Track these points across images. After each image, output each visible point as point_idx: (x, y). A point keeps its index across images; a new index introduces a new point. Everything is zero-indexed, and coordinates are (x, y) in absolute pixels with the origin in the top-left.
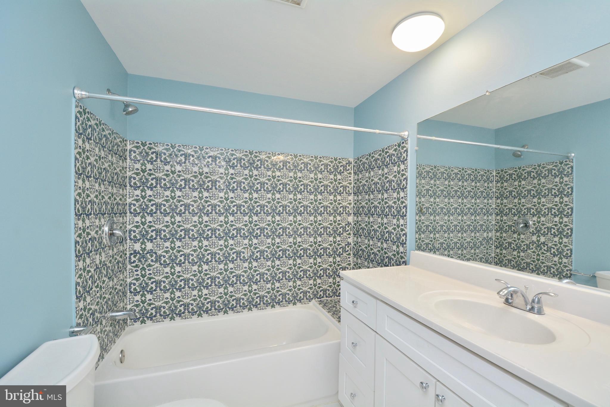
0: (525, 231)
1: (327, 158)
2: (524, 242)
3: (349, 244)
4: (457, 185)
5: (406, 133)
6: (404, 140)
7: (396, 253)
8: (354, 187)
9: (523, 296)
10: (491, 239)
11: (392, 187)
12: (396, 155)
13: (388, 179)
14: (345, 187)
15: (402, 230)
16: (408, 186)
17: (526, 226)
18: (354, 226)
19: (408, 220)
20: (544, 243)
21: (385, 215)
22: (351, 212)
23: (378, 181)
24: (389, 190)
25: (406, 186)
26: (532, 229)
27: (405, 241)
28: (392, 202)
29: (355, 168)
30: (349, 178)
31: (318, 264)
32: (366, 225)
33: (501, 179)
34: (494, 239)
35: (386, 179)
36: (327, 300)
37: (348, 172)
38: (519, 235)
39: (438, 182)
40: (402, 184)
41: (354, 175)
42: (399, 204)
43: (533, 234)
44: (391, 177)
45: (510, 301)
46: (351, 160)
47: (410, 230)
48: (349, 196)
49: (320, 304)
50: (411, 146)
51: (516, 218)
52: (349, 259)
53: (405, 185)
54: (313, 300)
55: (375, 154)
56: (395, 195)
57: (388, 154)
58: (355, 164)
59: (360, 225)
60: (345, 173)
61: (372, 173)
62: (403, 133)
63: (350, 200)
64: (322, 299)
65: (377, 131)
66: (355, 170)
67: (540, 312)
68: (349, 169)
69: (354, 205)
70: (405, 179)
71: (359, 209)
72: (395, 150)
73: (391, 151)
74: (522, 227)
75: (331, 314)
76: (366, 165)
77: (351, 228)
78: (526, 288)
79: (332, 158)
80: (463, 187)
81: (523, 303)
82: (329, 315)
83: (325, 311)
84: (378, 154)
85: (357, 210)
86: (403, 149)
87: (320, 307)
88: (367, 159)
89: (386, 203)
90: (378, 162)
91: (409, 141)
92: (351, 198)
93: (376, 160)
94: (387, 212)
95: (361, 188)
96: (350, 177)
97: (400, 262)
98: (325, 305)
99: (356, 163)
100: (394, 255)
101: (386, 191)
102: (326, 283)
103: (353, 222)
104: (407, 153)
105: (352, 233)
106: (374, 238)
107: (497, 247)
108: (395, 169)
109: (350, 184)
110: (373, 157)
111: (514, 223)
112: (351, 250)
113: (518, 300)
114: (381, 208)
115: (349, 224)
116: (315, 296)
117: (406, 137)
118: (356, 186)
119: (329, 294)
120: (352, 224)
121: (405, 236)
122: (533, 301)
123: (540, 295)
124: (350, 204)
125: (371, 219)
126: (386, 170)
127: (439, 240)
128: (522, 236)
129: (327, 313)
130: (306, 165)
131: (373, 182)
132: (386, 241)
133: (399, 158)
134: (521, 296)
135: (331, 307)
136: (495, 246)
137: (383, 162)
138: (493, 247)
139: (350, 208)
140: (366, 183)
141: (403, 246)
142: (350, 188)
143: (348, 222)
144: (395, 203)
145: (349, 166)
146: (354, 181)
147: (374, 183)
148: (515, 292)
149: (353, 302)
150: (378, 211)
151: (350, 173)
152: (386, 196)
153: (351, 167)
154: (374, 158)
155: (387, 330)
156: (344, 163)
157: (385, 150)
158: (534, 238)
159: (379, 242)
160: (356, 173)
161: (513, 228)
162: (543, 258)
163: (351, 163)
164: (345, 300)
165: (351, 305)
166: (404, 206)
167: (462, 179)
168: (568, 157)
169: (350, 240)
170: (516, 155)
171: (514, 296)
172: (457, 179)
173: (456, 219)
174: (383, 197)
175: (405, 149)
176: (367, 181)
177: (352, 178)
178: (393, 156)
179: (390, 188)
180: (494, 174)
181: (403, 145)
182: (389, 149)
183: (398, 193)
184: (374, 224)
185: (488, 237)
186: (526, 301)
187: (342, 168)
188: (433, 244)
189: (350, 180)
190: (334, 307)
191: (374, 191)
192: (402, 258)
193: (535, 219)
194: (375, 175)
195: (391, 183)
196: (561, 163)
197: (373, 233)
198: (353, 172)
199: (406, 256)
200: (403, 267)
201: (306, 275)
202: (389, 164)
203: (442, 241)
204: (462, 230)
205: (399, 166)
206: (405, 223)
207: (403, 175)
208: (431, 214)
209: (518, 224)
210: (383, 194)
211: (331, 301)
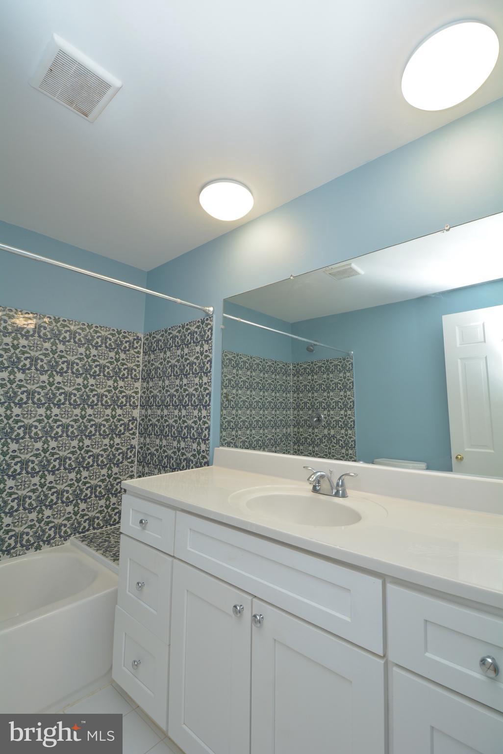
0: (318, 425)
1: (107, 329)
2: (318, 436)
3: (133, 448)
4: (258, 376)
5: (211, 309)
6: (209, 317)
7: (196, 452)
8: (143, 370)
9: (329, 480)
10: (290, 435)
11: (194, 370)
12: (198, 333)
13: (188, 361)
14: (130, 370)
15: (205, 423)
16: (213, 370)
17: (319, 420)
18: (141, 422)
19: (212, 410)
20: (333, 436)
21: (184, 406)
22: (138, 403)
23: (176, 363)
24: (189, 374)
25: (210, 370)
26: (324, 423)
27: (207, 436)
28: (193, 388)
29: (145, 347)
30: (137, 359)
31: (83, 480)
32: (158, 421)
33: (297, 373)
34: (292, 434)
35: (186, 361)
36: (95, 534)
37: (136, 350)
38: (313, 429)
39: (240, 372)
40: (206, 368)
41: (143, 355)
42: (201, 391)
43: (325, 427)
44: (192, 359)
45: (318, 488)
46: (141, 336)
47: (214, 423)
48: (136, 382)
49: (83, 541)
50: (216, 324)
51: (310, 412)
52: (131, 469)
53: (209, 368)
54: (72, 538)
55: (173, 330)
56: (197, 380)
57: (189, 331)
58: (146, 342)
59: (150, 420)
60: (132, 352)
61: (168, 354)
62: (208, 309)
63: (137, 388)
64: (87, 533)
65: (179, 300)
66: (146, 349)
67: (344, 496)
68: (137, 347)
69: (143, 395)
70: (209, 361)
71: (149, 399)
72: (198, 327)
73: (193, 328)
74: (315, 421)
75: (101, 552)
76: (160, 343)
77: (136, 425)
78: (331, 472)
79: (114, 330)
80: (264, 378)
81: (329, 487)
82: (98, 555)
83: (92, 551)
84: (177, 331)
85: (146, 401)
86: (187, 331)
87: (83, 545)
88: (162, 336)
89: (185, 390)
90: (177, 340)
91: (214, 319)
92: (138, 385)
93: (174, 338)
94: (186, 401)
95: (153, 372)
96: (138, 357)
97: (201, 463)
98: (90, 541)
99: (147, 339)
100: (194, 456)
101: (186, 375)
102: (94, 508)
103: (140, 417)
104: (212, 331)
105: (138, 432)
106: (168, 436)
107: (295, 444)
108: (198, 349)
109: (138, 366)
110: (170, 333)
111: (309, 417)
112: (135, 456)
113: (325, 485)
114: (179, 397)
115: (134, 419)
116: (75, 530)
117: (211, 314)
118: (146, 369)
119: (98, 524)
120: (138, 419)
121: (207, 430)
122: (338, 485)
123: (344, 477)
124: (136, 393)
125: (166, 412)
126: (186, 351)
127: (241, 438)
128: (316, 430)
129: (94, 552)
130: (73, 334)
131: (170, 364)
132: (184, 438)
133: (202, 337)
134: (328, 481)
135: (101, 542)
136: (293, 443)
137: (183, 341)
138: (292, 443)
139: (136, 398)
140: (159, 366)
141: (205, 443)
142: (138, 371)
143: (133, 417)
144: (196, 390)
145: (137, 343)
146: (143, 363)
147: (171, 366)
148: (322, 477)
149: (141, 522)
150: (175, 402)
151: (138, 353)
152: (185, 381)
153: (141, 345)
154: (171, 335)
155: (190, 549)
156: (131, 338)
157: (186, 327)
158: (326, 431)
159: (174, 440)
160: (147, 352)
161: (308, 423)
162: (334, 451)
163: (141, 340)
164: (129, 523)
165: (138, 527)
166: (208, 394)
167: (263, 370)
168: (349, 355)
169: (135, 442)
170: (310, 349)
171: (322, 481)
172: (259, 370)
173: (258, 413)
174: (181, 383)
175: (209, 327)
176: (161, 363)
177: (141, 359)
178: (195, 334)
179: (191, 372)
180: (291, 367)
181: (208, 322)
182: (191, 326)
183: (201, 378)
184: (169, 418)
185: (287, 433)
186: (331, 486)
187: (127, 345)
188: (235, 443)
189: (138, 361)
190: (106, 541)
191: (171, 376)
192: (204, 457)
193: (326, 412)
194: (172, 356)
195: (192, 366)
196: (344, 360)
197: (167, 429)
198: (142, 352)
199: (208, 454)
200: (205, 468)
201: (61, 499)
202: (190, 343)
203: (244, 438)
204: (264, 426)
205: (202, 346)
206: (208, 414)
207: (206, 356)
208: (233, 408)
209: (312, 417)
210: (181, 380)
211: (101, 534)
